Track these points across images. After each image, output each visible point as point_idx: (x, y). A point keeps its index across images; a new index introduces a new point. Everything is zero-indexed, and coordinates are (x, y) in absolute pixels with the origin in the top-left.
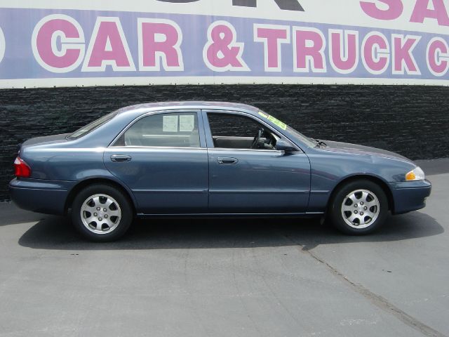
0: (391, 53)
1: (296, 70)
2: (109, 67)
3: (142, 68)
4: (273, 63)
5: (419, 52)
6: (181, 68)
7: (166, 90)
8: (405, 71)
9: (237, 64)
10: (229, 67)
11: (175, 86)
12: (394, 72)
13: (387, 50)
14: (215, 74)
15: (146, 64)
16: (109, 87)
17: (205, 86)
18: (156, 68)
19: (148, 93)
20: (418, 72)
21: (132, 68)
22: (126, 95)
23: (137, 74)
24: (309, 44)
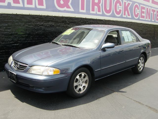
0: (123, 8)
1: (91, 12)
2: (9, 4)
3: (26, 6)
4: (83, 8)
5: (131, 9)
6: (44, 7)
7: (37, 18)
8: (127, 16)
9: (68, 7)
10: (65, 9)
11: (41, 16)
12: (124, 16)
13: (122, 7)
14: (59, 11)
15: (28, 4)
16: (9, 14)
17: (55, 17)
18: (33, 6)
19: (29, 18)
20: (130, 17)
21: (21, 5)
22: (18, 19)
23: (23, 8)
24: (96, 1)
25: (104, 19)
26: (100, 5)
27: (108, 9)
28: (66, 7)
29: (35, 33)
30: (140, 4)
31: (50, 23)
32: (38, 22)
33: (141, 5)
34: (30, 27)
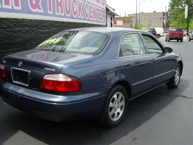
0: (78, 8)
1: (57, 13)
3: (4, 6)
6: (20, 8)
7: (15, 22)
9: (39, 8)
12: (79, 17)
17: (30, 20)
18: (10, 7)
19: (7, 23)
20: (83, 17)
24: (59, 1)
25: (66, 21)
26: (62, 5)
27: (68, 9)
28: (37, 9)
29: (14, 41)
30: (89, 3)
31: (26, 28)
32: (15, 28)
33: (90, 5)
34: (9, 34)
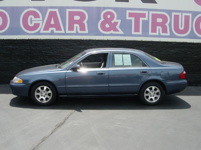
1: (151, 33)
2: (52, 31)
6: (86, 32)
7: (79, 42)
9: (116, 30)
11: (83, 40)
16: (52, 40)
18: (74, 32)
19: (70, 43)
22: (59, 44)
27: (181, 28)
32: (79, 46)
34: (71, 50)
